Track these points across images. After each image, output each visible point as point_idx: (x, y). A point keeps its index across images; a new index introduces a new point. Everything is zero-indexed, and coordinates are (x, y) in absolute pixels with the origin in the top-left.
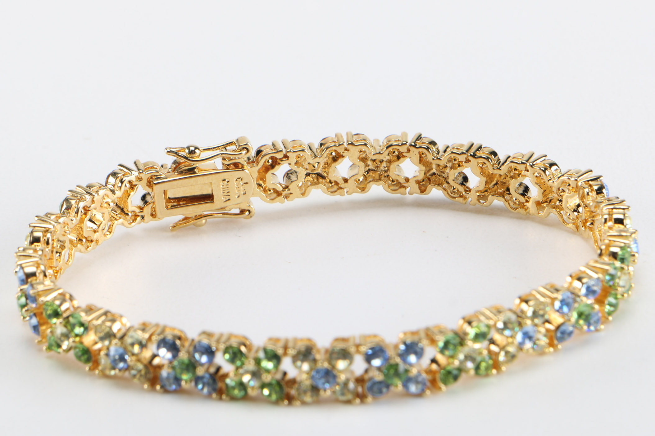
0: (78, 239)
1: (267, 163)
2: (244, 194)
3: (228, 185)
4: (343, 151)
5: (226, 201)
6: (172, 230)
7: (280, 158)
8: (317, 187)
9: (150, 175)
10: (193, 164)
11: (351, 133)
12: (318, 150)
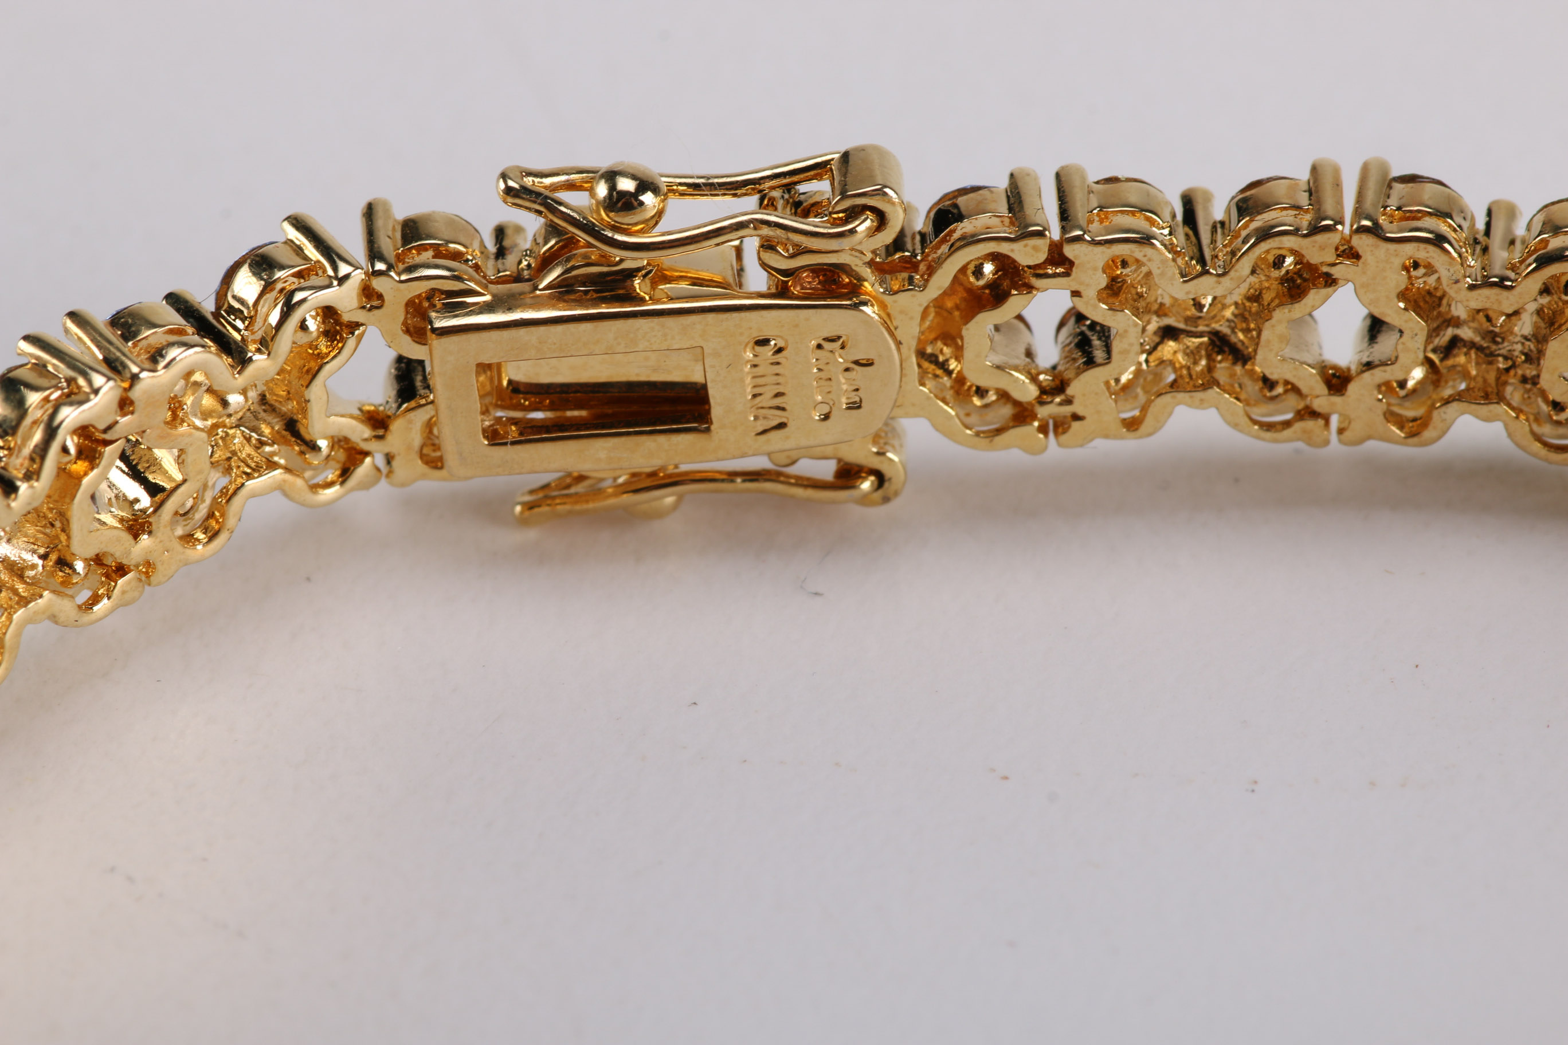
0: (53, 557)
1: (972, 279)
2: (855, 406)
3: (778, 363)
4: (1331, 258)
5: (764, 432)
6: (523, 522)
7: (1031, 263)
8: (1202, 400)
9: (423, 287)
10: (621, 261)
11: (1384, 168)
12: (1219, 230)
